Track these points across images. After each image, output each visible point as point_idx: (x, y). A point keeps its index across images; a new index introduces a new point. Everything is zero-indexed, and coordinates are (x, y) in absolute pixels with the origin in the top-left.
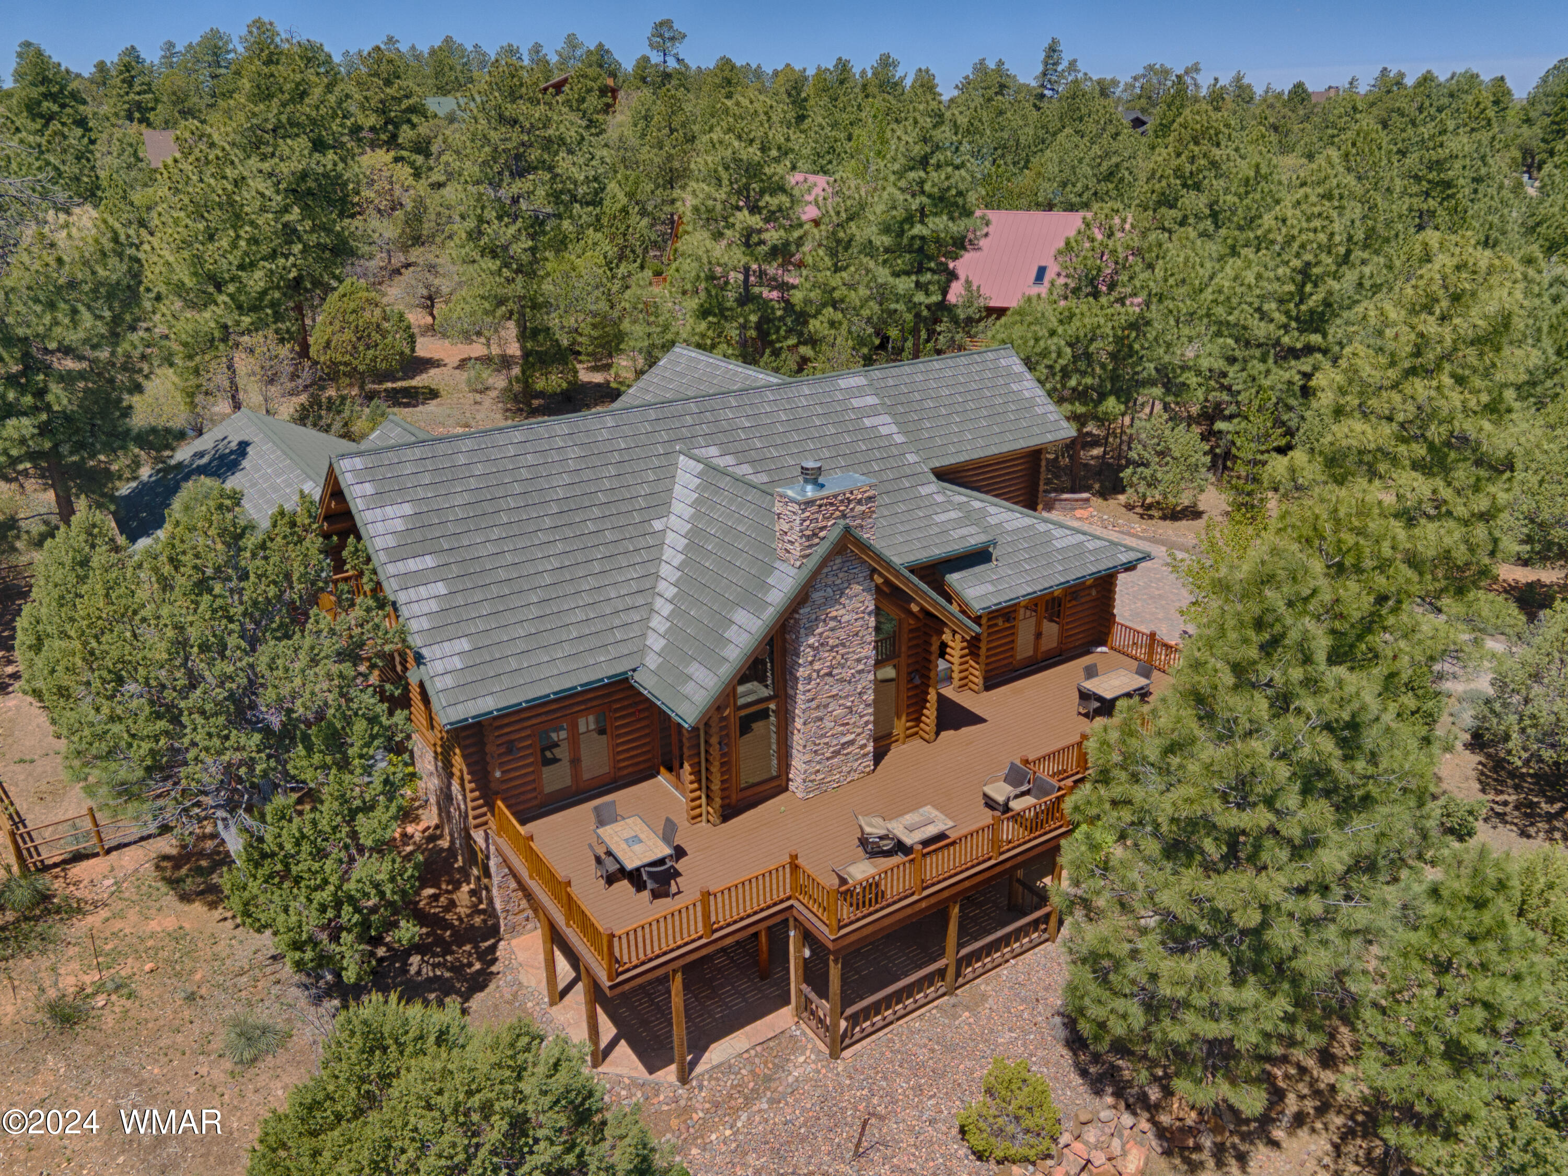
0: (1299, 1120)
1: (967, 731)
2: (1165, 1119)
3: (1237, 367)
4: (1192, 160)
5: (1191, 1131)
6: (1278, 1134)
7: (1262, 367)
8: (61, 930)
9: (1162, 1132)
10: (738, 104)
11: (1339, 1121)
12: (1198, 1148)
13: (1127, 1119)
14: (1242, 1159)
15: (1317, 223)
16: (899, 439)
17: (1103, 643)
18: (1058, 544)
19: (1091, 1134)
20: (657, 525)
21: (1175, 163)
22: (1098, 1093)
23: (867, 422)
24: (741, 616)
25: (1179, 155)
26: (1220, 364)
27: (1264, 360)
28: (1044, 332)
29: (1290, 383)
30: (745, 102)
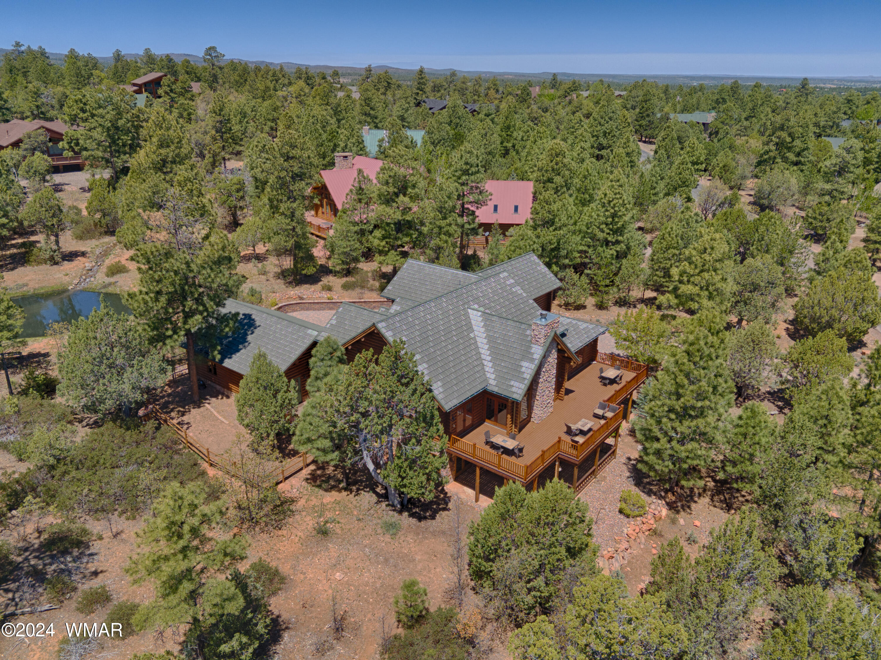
0: (700, 495)
1: (570, 395)
2: (667, 500)
3: (592, 249)
4: (557, 164)
5: (675, 502)
6: (696, 499)
7: (601, 249)
8: (292, 507)
9: (668, 504)
10: (394, 152)
11: (709, 493)
12: (677, 507)
13: (660, 502)
14: (689, 507)
15: (618, 196)
16: (525, 295)
17: (594, 360)
18: (582, 327)
19: (653, 507)
20: (472, 335)
21: (551, 164)
22: (650, 496)
23: (514, 290)
24: (525, 364)
25: (552, 161)
26: (585, 248)
27: (602, 247)
28: (531, 243)
29: (612, 255)
30: (397, 151)
